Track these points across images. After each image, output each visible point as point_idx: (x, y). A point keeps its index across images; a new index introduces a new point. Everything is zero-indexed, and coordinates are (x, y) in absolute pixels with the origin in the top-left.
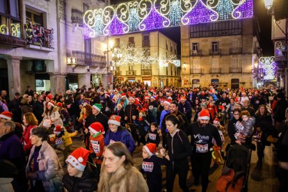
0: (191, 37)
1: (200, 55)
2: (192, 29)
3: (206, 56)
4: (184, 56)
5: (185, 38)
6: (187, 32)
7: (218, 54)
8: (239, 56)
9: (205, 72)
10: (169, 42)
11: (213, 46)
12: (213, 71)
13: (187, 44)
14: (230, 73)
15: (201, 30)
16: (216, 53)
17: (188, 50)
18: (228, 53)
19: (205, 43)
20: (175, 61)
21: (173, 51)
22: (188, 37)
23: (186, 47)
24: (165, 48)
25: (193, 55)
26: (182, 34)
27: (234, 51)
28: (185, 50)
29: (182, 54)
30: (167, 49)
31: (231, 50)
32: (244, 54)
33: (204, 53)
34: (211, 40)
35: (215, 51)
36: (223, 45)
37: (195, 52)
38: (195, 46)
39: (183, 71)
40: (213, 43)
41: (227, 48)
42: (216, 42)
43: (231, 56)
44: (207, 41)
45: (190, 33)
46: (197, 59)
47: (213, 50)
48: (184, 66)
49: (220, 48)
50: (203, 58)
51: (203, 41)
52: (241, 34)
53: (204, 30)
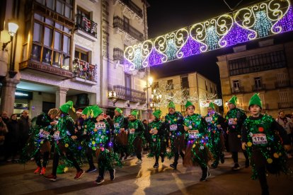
0: (230, 75)
1: (243, 92)
2: (231, 66)
3: (250, 92)
4: (225, 95)
5: (224, 76)
6: (227, 70)
7: (263, 90)
8: (288, 89)
10: (208, 82)
11: (256, 82)
13: (228, 83)
14: (280, 108)
15: (240, 67)
16: (260, 88)
17: (229, 88)
18: (274, 87)
19: (247, 80)
20: (216, 101)
21: (213, 91)
22: (227, 75)
23: (226, 85)
24: (205, 88)
25: (235, 93)
26: (221, 72)
27: (280, 85)
28: (225, 89)
29: (223, 93)
30: (207, 89)
31: (276, 84)
33: (246, 90)
34: (252, 76)
35: (259, 86)
36: (267, 79)
37: (237, 89)
38: (236, 84)
39: (225, 110)
40: (255, 78)
41: (272, 82)
42: (258, 78)
43: (278, 90)
44: (248, 77)
45: (230, 71)
46: (240, 97)
47: (257, 86)
49: (264, 83)
50: (246, 95)
51: (244, 77)
52: (286, 66)
53: (244, 66)
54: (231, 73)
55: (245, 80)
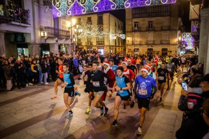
0: (133, 18)
1: (140, 30)
2: (134, 11)
3: (144, 31)
4: (128, 32)
6: (131, 13)
7: (153, 30)
8: (168, 32)
9: (143, 43)
10: (118, 21)
11: (149, 24)
12: (149, 43)
13: (131, 23)
14: (161, 44)
15: (140, 12)
17: (131, 27)
18: (160, 29)
19: (143, 22)
20: (121, 35)
21: (120, 28)
22: (130, 17)
23: (129, 25)
24: (114, 25)
25: (135, 31)
26: (126, 15)
27: (164, 28)
28: (128, 28)
29: (126, 30)
30: (116, 26)
31: (162, 27)
32: (172, 30)
33: (142, 30)
34: (147, 19)
35: (150, 28)
36: (156, 23)
37: (136, 28)
38: (136, 24)
39: (127, 42)
40: (149, 22)
41: (159, 26)
42: (151, 22)
43: (162, 32)
44: (145, 20)
45: (133, 15)
46: (137, 34)
48: (128, 39)
49: (154, 25)
50: (142, 33)
51: (142, 20)
52: (170, 15)
53: (143, 12)
54: (134, 16)
55: (142, 22)
